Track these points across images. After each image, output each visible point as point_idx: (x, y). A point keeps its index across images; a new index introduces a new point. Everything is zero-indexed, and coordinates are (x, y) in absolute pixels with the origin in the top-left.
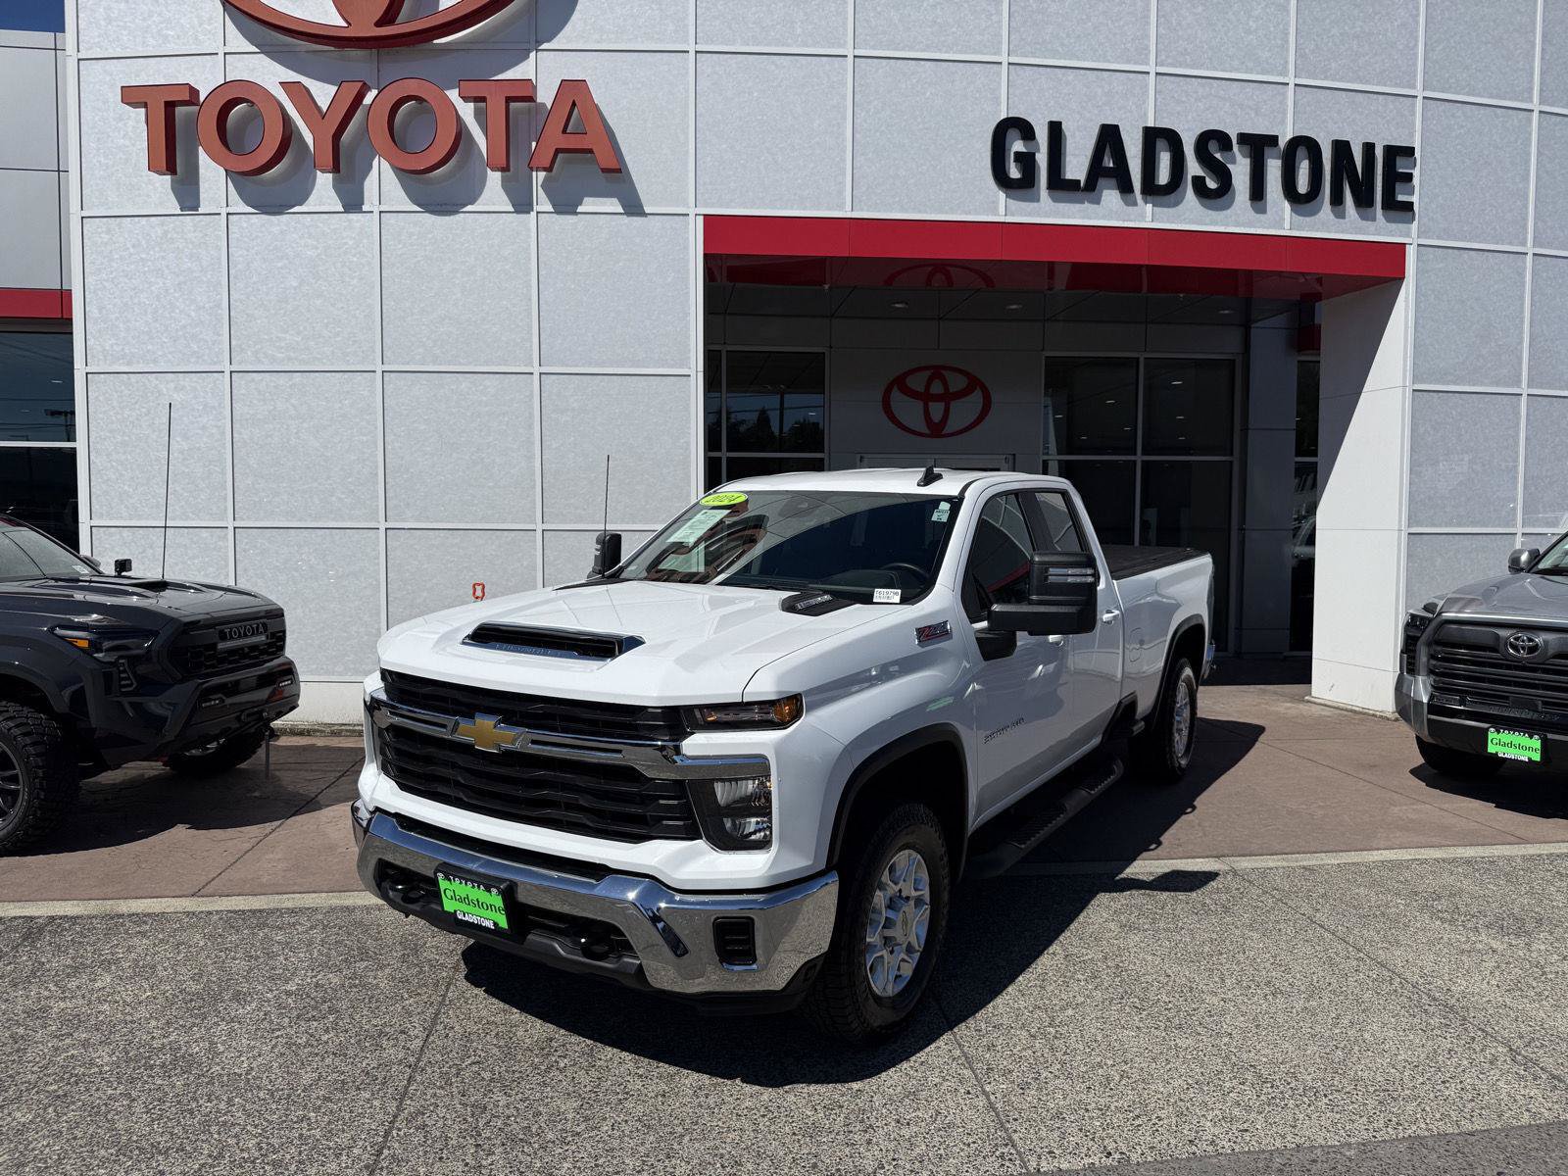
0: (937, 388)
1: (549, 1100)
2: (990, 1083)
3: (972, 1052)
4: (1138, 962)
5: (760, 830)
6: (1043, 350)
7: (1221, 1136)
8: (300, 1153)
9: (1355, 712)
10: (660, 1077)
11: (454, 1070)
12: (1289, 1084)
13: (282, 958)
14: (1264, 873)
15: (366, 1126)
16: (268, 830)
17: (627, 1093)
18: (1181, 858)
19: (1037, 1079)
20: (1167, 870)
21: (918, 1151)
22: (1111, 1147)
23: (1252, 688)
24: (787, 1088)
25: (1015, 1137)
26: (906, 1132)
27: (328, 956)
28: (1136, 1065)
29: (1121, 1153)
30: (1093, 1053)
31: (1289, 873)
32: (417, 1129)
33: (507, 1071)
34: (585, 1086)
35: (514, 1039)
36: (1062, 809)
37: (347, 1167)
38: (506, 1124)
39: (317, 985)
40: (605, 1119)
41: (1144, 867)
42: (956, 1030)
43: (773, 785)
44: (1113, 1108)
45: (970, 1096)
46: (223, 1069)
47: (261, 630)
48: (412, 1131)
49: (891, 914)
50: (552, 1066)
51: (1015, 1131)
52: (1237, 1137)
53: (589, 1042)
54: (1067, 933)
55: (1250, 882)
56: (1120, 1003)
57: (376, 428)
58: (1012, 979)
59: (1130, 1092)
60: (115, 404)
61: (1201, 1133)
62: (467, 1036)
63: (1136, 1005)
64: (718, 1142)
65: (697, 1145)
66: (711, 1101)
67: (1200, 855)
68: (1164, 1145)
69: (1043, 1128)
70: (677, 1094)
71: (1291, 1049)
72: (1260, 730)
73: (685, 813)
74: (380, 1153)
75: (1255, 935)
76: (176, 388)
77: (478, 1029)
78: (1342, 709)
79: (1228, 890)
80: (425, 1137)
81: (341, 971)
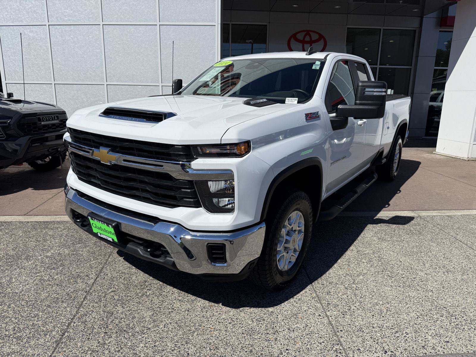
0: (307, 39)
1: (140, 311)
2: (329, 311)
3: (320, 295)
4: (387, 255)
5: (230, 204)
6: (347, 25)
7: (436, 344)
8: (30, 333)
9: (452, 157)
10: (188, 301)
11: (103, 294)
12: (463, 317)
13: (49, 242)
14: (433, 217)
15: (61, 320)
16: (60, 191)
17: (173, 309)
18: (398, 211)
19: (350, 310)
20: (394, 216)
21: (298, 346)
22: (386, 348)
23: (413, 149)
24: (241, 309)
25: (342, 340)
26: (292, 335)
27: (67, 241)
28: (393, 305)
29: (392, 352)
30: (373, 298)
31: (442, 218)
32: (82, 323)
33: (125, 296)
34: (156, 305)
35: (131, 281)
36: (356, 192)
37: (48, 341)
38: (120, 322)
39: (59, 254)
40: (162, 322)
41: (384, 214)
42: (313, 284)
43: (235, 183)
44: (385, 327)
45: (321, 317)
46: (11, 290)
47: (56, 118)
48: (79, 324)
49: (288, 238)
50: (144, 294)
51: (342, 337)
52: (444, 346)
53: (161, 283)
54: (357, 241)
55: (428, 222)
56: (382, 274)
57: (101, 47)
58: (336, 261)
59: (392, 319)
60: (9, 37)
61: (427, 342)
62: (112, 279)
63: (389, 275)
64: (209, 336)
65: (200, 337)
66: (208, 315)
67: (405, 210)
68: (411, 348)
69: (354, 336)
70: (194, 310)
71: (460, 299)
72: (419, 163)
73: (194, 195)
74: (64, 334)
75: (434, 245)
76: (30, 31)
77: (117, 276)
78: (447, 156)
79: (419, 225)
80: (84, 327)
81: (69, 248)
